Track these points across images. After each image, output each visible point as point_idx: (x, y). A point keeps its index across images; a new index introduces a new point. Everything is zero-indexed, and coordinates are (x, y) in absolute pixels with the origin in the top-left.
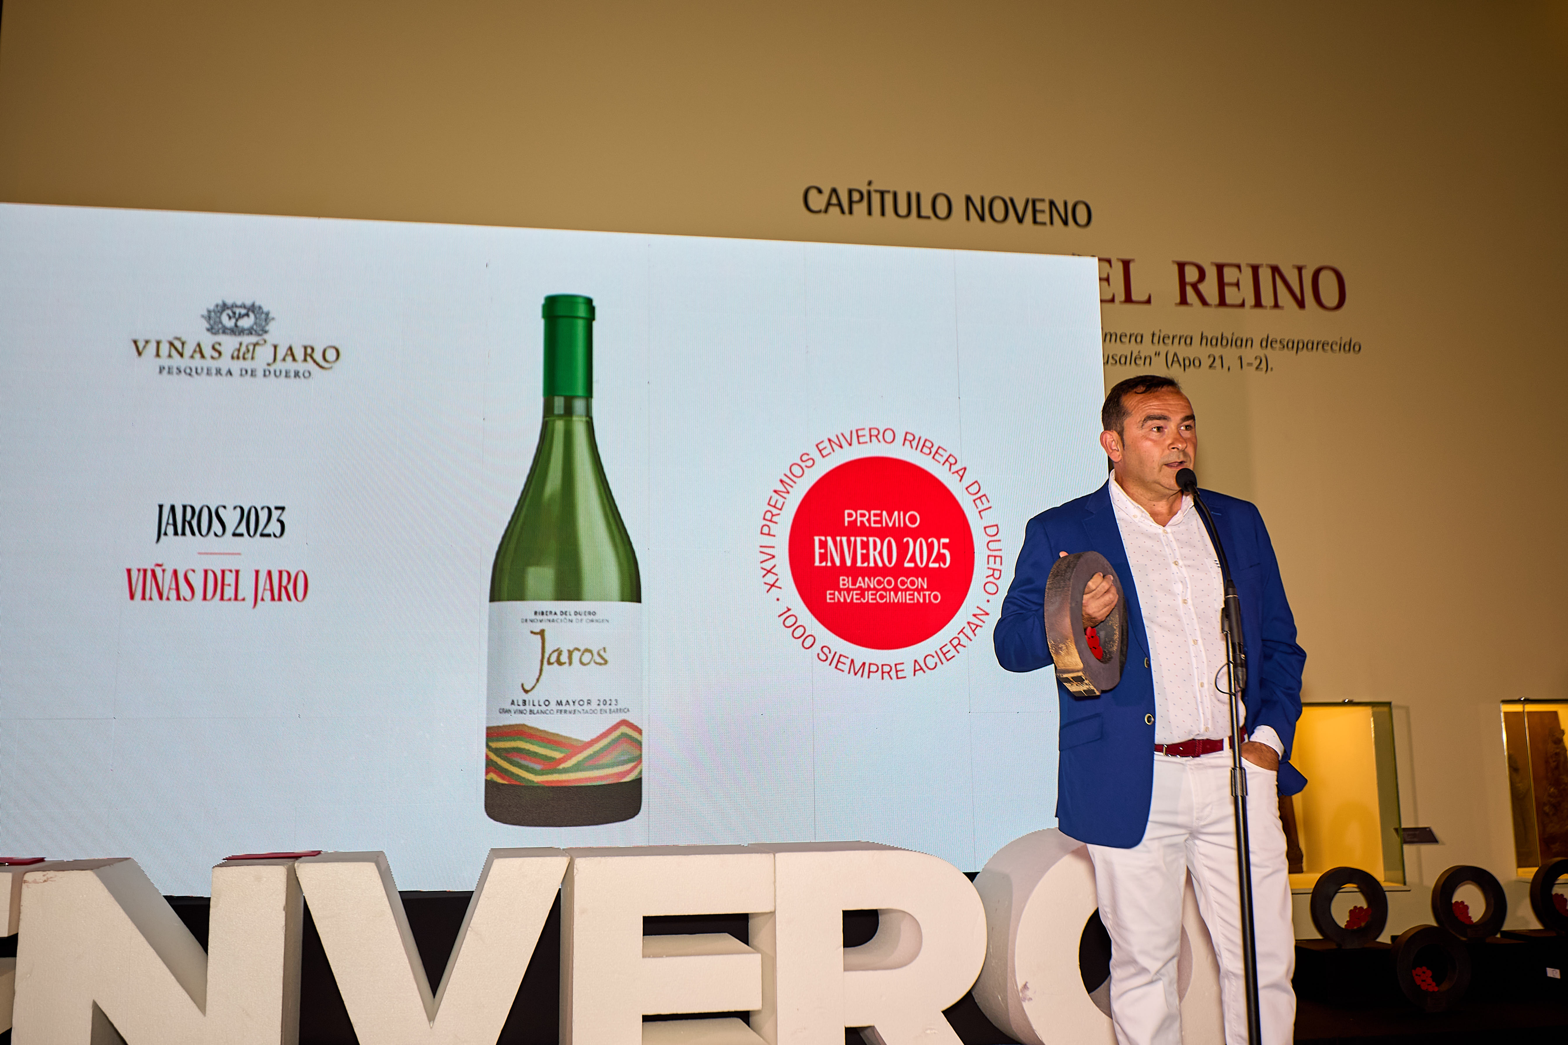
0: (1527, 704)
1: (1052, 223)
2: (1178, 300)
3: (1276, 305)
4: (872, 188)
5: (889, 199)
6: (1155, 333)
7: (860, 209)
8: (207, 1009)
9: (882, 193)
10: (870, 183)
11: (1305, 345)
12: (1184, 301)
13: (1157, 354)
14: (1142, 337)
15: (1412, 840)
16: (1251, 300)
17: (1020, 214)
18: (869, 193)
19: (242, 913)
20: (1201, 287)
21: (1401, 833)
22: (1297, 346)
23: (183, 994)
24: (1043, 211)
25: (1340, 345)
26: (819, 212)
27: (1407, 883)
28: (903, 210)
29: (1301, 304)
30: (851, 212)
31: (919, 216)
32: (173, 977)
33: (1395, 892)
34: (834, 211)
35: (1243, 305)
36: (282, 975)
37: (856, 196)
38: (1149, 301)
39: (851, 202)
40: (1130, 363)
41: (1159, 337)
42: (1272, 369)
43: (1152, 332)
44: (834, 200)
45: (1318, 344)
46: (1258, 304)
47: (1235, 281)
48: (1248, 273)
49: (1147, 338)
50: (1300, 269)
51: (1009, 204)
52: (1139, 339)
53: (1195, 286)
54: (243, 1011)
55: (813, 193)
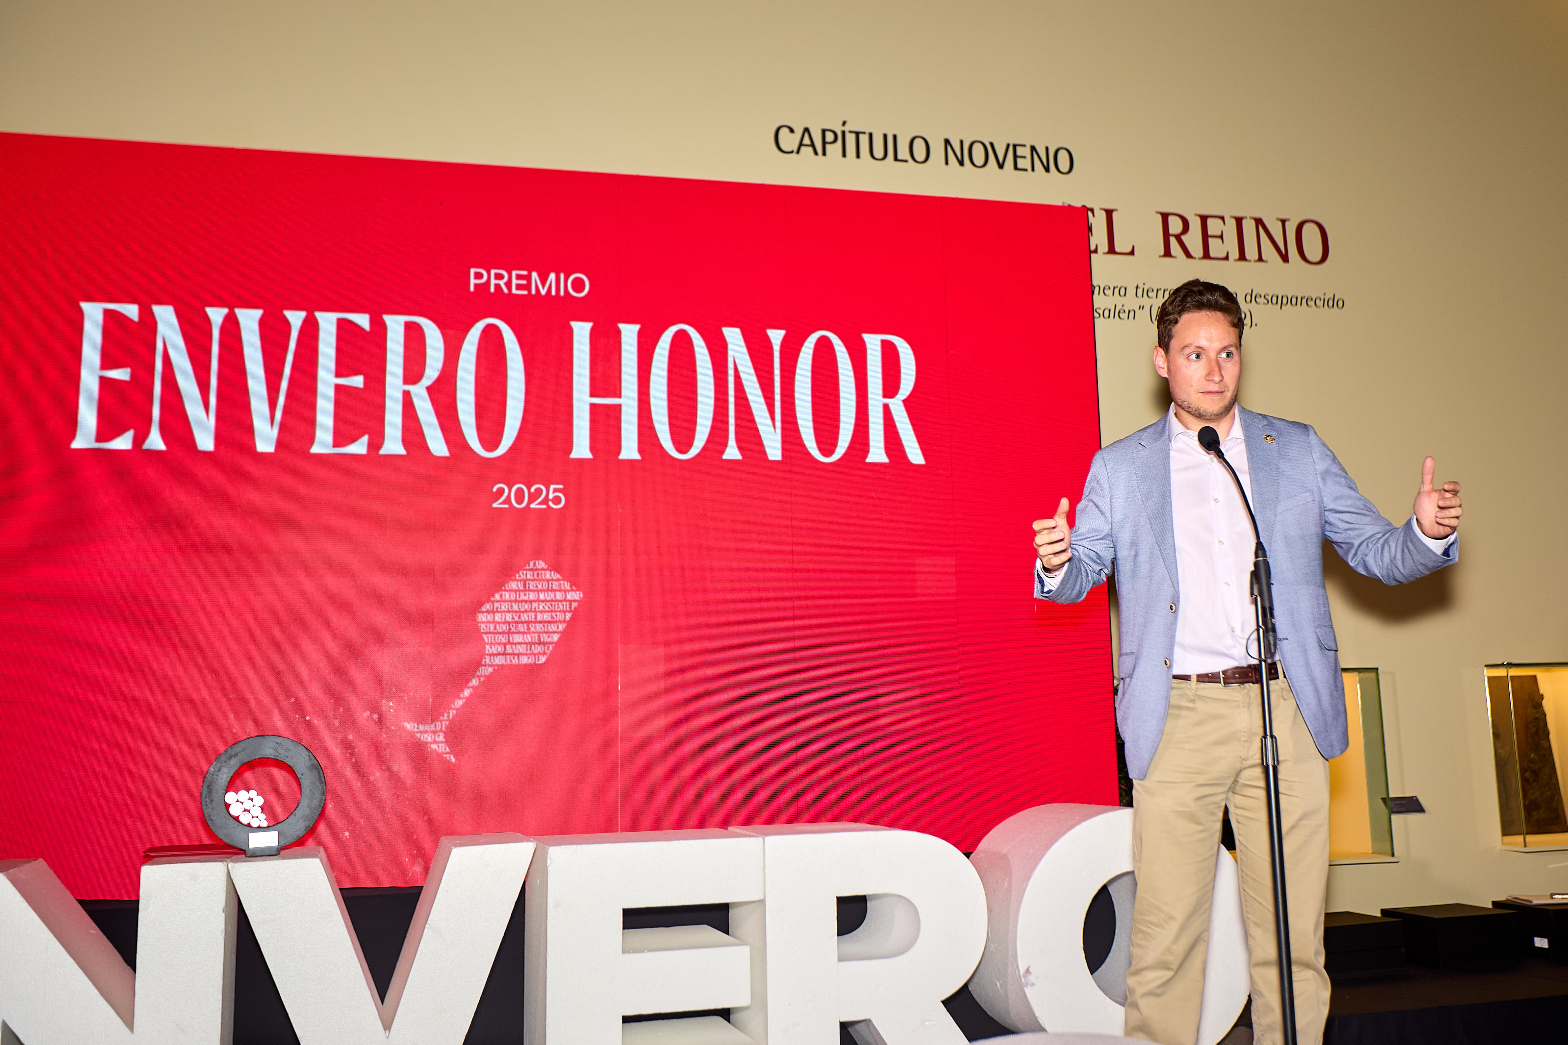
0: (1510, 668)
1: (1033, 170)
2: (1162, 253)
3: (1260, 259)
4: (847, 128)
5: (864, 140)
6: (1139, 286)
7: (834, 150)
8: (135, 1025)
9: (857, 134)
10: (844, 123)
11: (1289, 301)
12: (1167, 253)
13: (1142, 307)
14: (1126, 289)
15: (1400, 809)
16: (1235, 254)
17: (1001, 160)
18: (843, 133)
19: (175, 917)
20: (1183, 238)
21: (1389, 802)
22: (1281, 301)
23: (108, 1009)
24: (1024, 157)
25: (1324, 300)
26: (792, 152)
27: (1396, 854)
28: (879, 152)
29: (1285, 258)
30: (824, 154)
31: (896, 159)
32: (96, 991)
33: (1383, 864)
34: (807, 151)
35: (1227, 258)
36: (221, 984)
37: (830, 137)
38: (1132, 253)
39: (824, 143)
40: (1114, 317)
41: (1143, 289)
42: (1256, 325)
43: (1136, 286)
44: (807, 141)
45: (1302, 299)
46: (1242, 257)
47: (1219, 233)
48: (1232, 224)
49: (1131, 291)
50: (1283, 222)
51: (989, 149)
52: (1122, 292)
53: (1178, 238)
54: (177, 1026)
55: (784, 132)
